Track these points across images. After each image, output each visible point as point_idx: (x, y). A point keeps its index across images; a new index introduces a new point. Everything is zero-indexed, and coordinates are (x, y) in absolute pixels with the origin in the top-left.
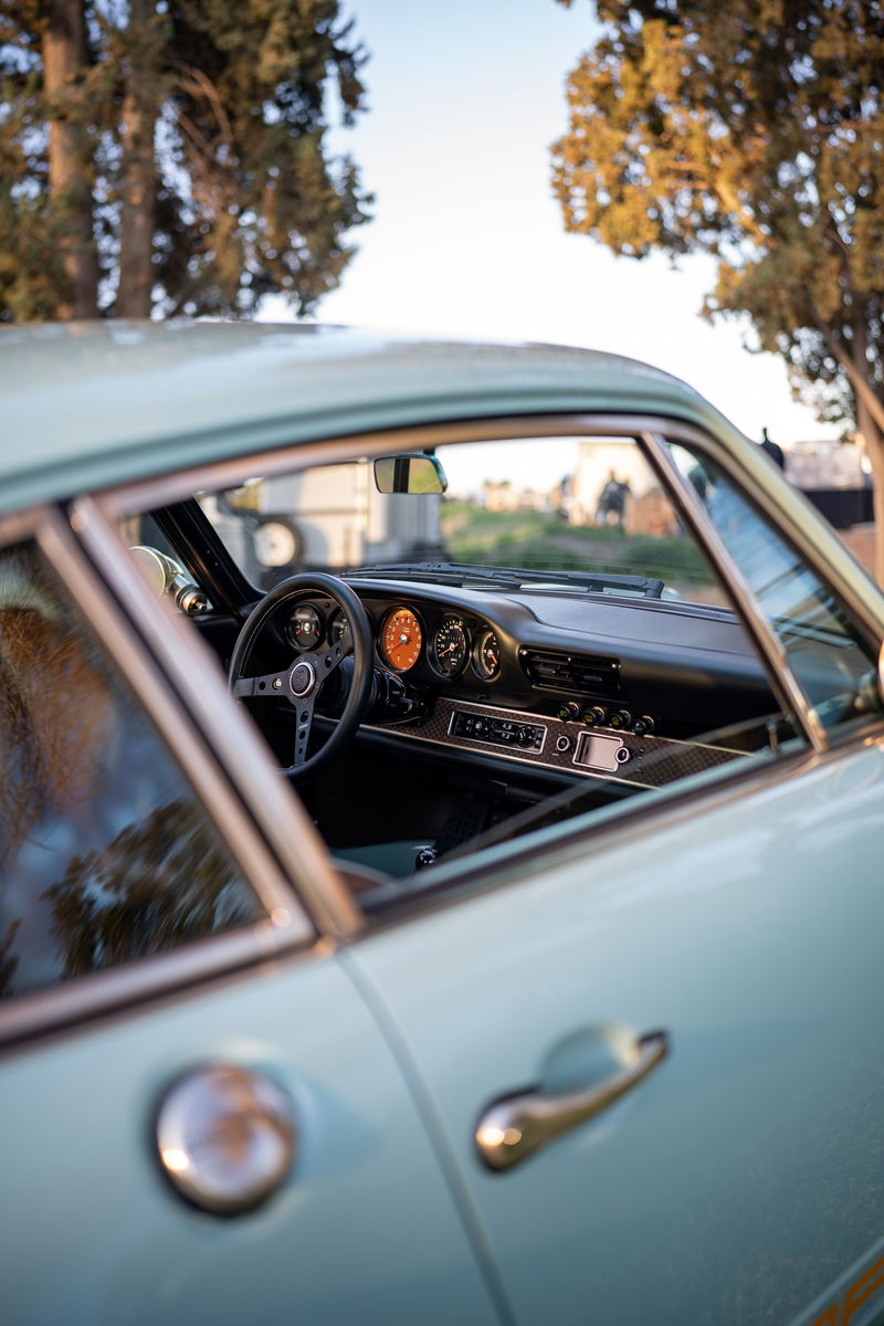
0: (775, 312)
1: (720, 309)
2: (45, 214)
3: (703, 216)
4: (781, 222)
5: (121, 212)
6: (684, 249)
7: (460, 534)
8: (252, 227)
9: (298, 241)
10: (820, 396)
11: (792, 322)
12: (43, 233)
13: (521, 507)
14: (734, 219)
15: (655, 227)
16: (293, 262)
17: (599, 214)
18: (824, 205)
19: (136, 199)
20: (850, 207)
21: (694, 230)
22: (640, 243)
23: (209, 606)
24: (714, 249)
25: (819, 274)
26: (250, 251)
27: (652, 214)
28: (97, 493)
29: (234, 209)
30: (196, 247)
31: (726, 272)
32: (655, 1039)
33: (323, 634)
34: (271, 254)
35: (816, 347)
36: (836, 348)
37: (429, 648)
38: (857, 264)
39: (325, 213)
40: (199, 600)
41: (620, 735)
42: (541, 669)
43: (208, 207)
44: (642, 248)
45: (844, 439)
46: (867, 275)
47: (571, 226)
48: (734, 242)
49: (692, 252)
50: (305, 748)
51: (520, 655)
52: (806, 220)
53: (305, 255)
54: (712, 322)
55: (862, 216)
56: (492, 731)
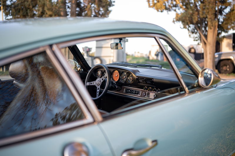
0: (186, 21)
1: (176, 21)
2: (58, 5)
3: (173, 5)
4: (187, 6)
5: (71, 4)
6: (170, 10)
7: (130, 61)
8: (94, 7)
9: (101, 9)
10: (194, 36)
11: (189, 23)
12: (57, 8)
13: (141, 56)
14: (179, 5)
15: (164, 7)
16: (101, 13)
17: (155, 5)
18: (195, 3)
19: (73, 2)
20: (200, 3)
21: (172, 7)
22: (162, 9)
23: (82, 70)
24: (175, 10)
25: (194, 15)
26: (93, 11)
27: (164, 4)
28: (57, 44)
29: (90, 4)
30: (84, 10)
31: (177, 14)
32: (155, 141)
33: (102, 75)
34: (97, 11)
35: (193, 28)
36: (197, 28)
37: (121, 77)
38: (201, 13)
39: (106, 4)
40: (81, 69)
41: (154, 92)
42: (140, 81)
43: (86, 3)
44: (162, 10)
45: (198, 44)
46: (202, 15)
47: (150, 6)
48: (179, 9)
49: (171, 11)
50: (98, 94)
51: (136, 78)
52: (192, 5)
53: (103, 12)
54: (175, 23)
55: (202, 4)
56: (131, 92)
